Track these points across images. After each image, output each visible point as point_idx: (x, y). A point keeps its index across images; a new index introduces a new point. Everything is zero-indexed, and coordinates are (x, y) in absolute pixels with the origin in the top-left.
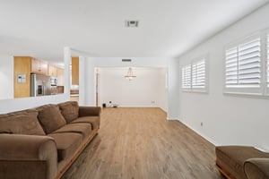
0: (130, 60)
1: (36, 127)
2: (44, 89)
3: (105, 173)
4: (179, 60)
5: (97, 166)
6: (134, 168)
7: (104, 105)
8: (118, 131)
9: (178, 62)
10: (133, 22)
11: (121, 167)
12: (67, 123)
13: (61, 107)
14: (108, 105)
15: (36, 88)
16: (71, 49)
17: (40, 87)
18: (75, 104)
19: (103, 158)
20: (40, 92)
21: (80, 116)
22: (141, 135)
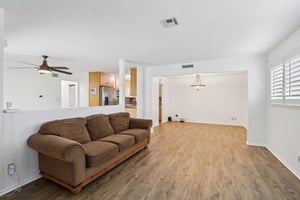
0: (192, 66)
1: (82, 133)
2: (110, 100)
3: (131, 190)
4: (266, 58)
5: (128, 181)
6: (165, 194)
7: (170, 119)
8: (170, 149)
9: (267, 61)
10: (169, 21)
11: (150, 189)
12: (115, 133)
13: (111, 118)
14: (174, 118)
15: (103, 99)
16: (127, 61)
17: (107, 98)
18: (126, 115)
19: (137, 175)
20: (107, 103)
21: (130, 128)
22: (196, 158)
